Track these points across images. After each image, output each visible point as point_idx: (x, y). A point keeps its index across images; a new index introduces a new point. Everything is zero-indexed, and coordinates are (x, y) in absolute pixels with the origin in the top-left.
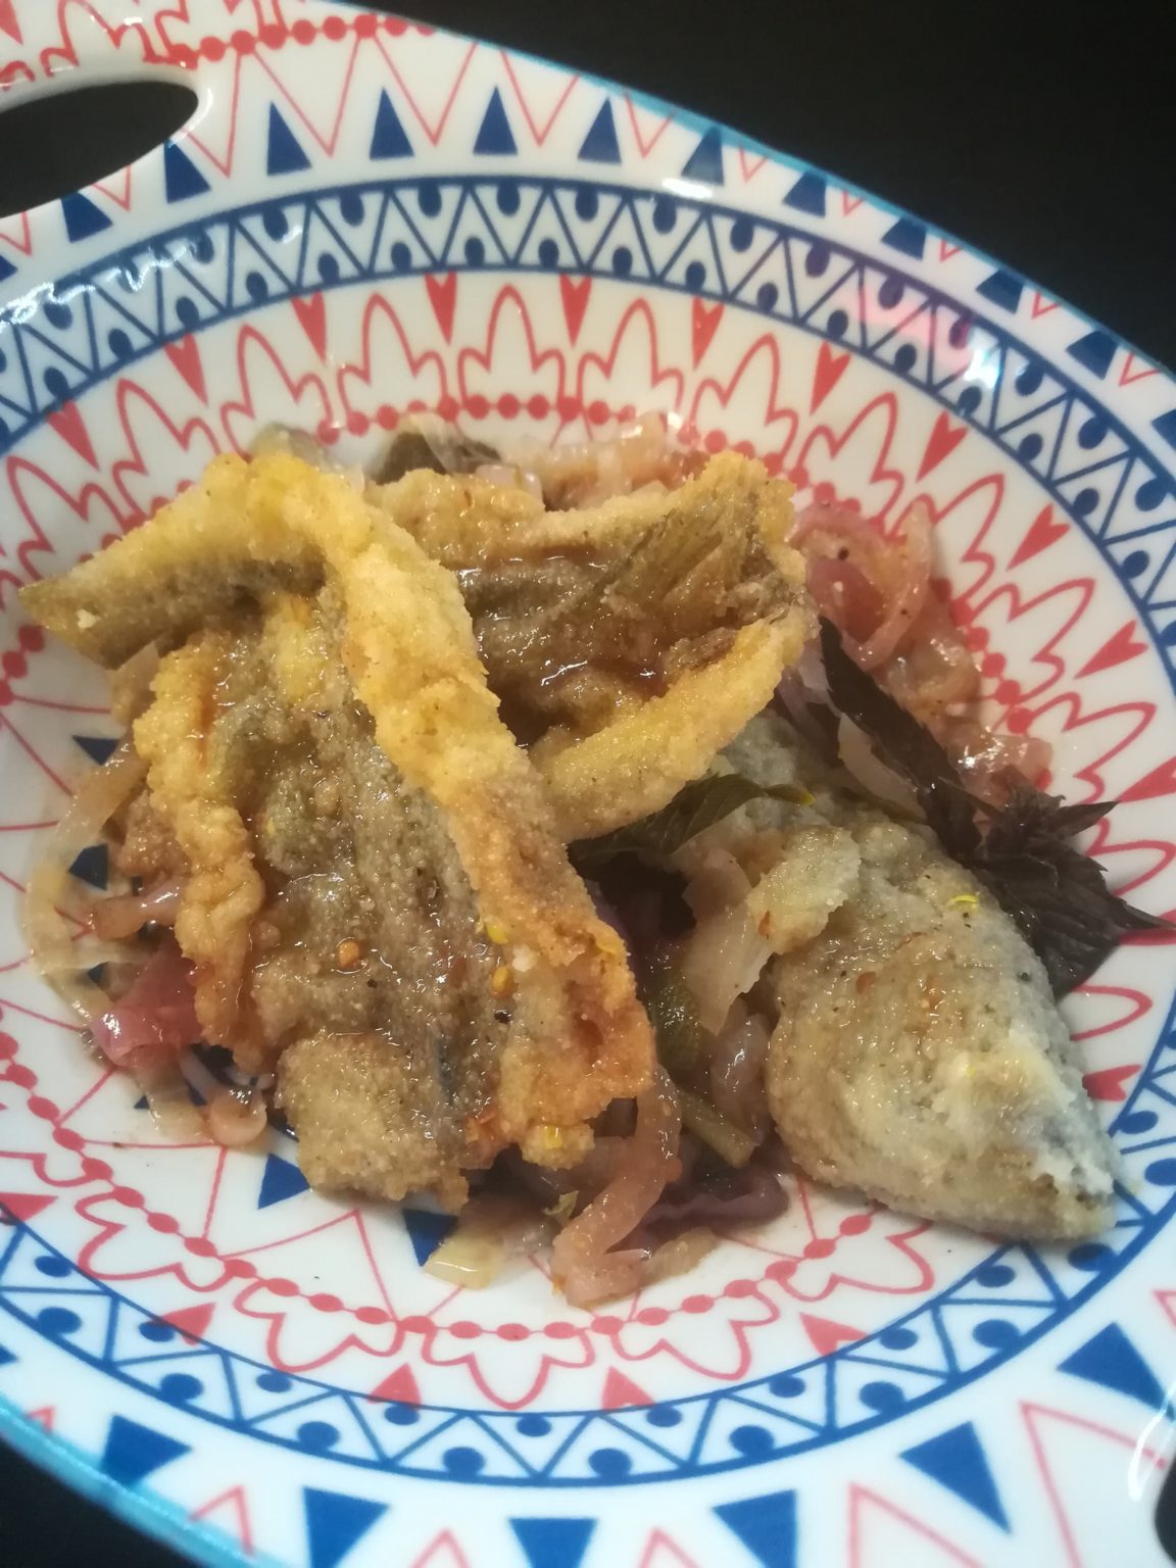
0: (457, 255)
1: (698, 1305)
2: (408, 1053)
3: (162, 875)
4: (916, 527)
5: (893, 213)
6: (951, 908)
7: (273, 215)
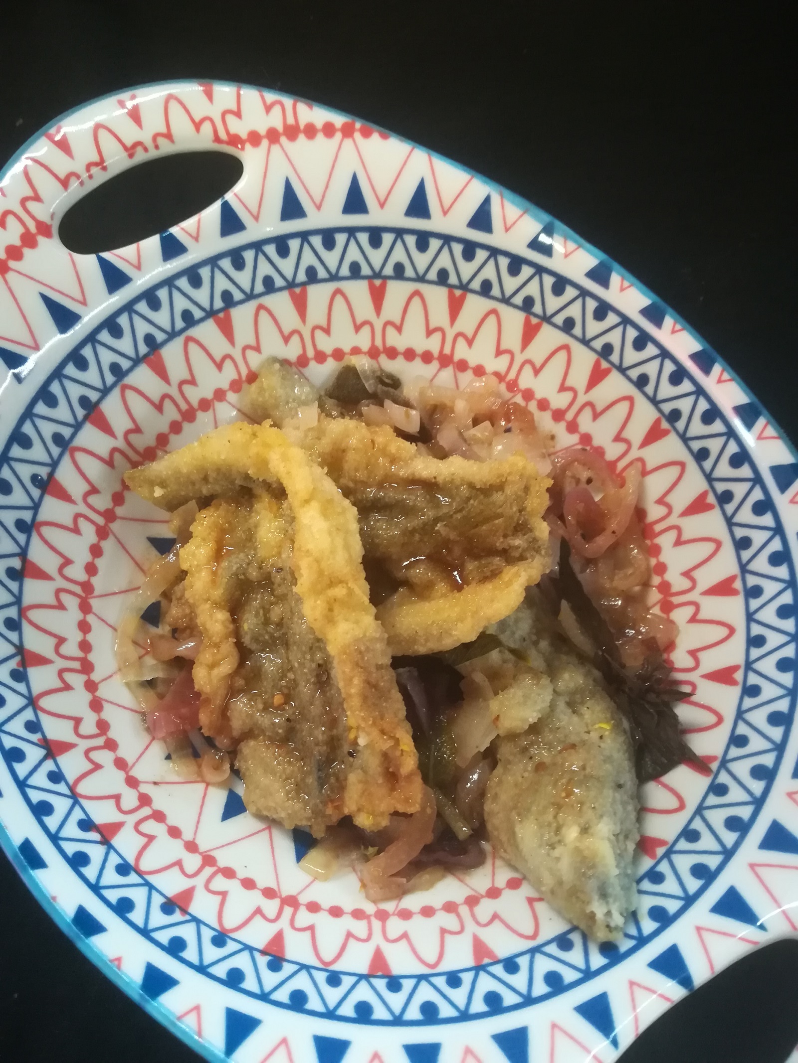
0: (389, 270)
1: (428, 912)
2: (302, 760)
3: (188, 631)
4: (632, 475)
5: (649, 297)
6: (596, 729)
7: (281, 244)
